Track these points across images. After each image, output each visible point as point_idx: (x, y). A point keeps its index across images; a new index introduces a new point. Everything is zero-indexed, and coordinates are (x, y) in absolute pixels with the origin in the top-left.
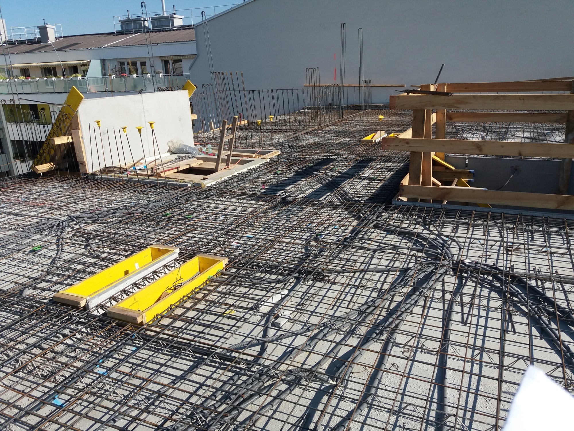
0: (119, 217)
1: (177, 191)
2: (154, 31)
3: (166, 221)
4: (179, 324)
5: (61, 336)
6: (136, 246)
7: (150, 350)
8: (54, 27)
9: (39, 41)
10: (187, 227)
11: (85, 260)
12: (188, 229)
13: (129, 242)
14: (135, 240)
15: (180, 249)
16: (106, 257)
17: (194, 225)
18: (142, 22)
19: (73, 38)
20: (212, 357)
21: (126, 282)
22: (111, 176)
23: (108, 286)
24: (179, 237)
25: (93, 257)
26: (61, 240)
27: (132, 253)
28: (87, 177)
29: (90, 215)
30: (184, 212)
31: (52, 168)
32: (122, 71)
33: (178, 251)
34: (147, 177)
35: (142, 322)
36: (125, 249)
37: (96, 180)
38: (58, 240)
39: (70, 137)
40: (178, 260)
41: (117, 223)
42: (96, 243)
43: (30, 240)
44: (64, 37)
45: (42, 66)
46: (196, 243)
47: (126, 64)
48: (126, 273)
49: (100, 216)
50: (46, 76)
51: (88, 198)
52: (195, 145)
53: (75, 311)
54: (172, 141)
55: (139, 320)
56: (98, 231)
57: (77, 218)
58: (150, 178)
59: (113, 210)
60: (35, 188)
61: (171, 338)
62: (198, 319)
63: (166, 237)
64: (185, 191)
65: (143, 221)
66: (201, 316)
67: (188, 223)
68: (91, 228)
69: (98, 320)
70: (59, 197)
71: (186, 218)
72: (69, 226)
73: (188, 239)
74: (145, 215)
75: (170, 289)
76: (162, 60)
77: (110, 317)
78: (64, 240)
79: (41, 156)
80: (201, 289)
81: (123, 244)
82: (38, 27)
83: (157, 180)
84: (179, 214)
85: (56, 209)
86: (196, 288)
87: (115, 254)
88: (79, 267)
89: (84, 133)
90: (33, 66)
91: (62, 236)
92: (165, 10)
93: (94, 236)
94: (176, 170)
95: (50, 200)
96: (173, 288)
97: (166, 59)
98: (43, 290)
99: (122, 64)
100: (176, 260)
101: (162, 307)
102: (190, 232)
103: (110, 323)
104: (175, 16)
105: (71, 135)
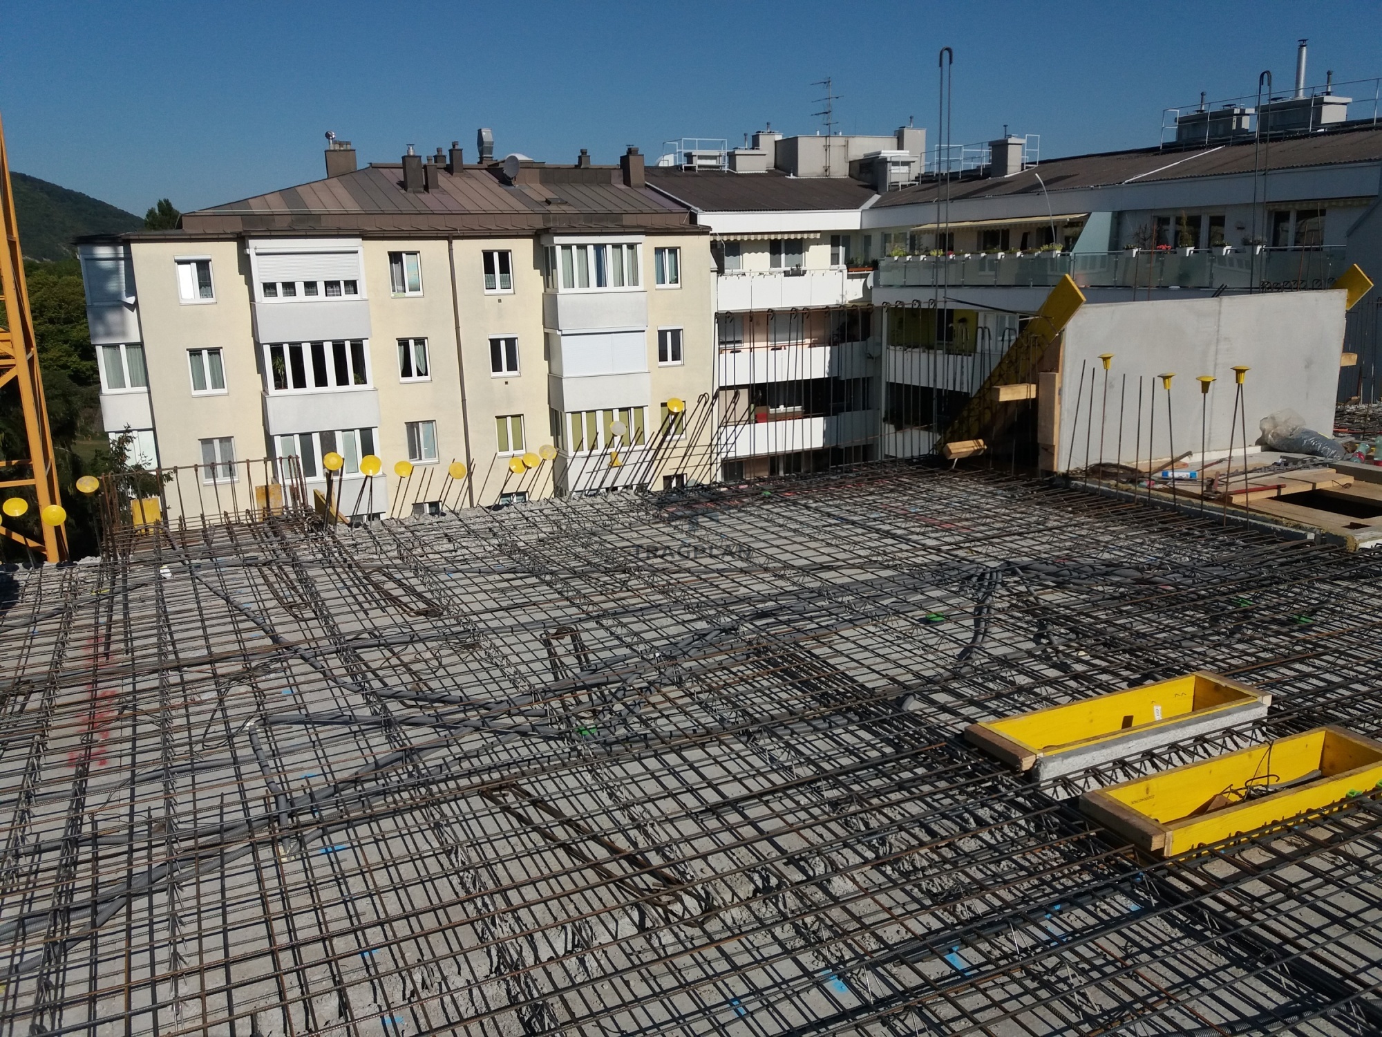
0: (1118, 585)
1: (1273, 547)
2: (1263, 139)
3: (1238, 619)
4: (1255, 887)
5: (972, 820)
6: (1157, 665)
7: (1173, 925)
8: (1024, 141)
9: (987, 172)
10: (1296, 644)
11: (1036, 668)
12: (1298, 652)
13: (1140, 649)
14: (1155, 649)
15: (1274, 698)
16: (1085, 672)
17: (1316, 645)
18: (1235, 119)
19: (1060, 164)
20: (1347, 1005)
21: (1131, 744)
22: (1108, 485)
23: (1088, 740)
24: (1270, 665)
25: (1054, 666)
26: (985, 610)
27: (1146, 677)
28: (1051, 481)
29: (1052, 568)
30: (1287, 604)
31: (979, 450)
32: (1160, 239)
33: (1267, 701)
34: (1199, 502)
35: (1162, 849)
36: (1129, 664)
37: (1072, 490)
38: (979, 610)
39: (1034, 387)
40: (1264, 725)
41: (1114, 598)
42: (1060, 635)
43: (920, 597)
44: (1040, 162)
45: (981, 227)
46: (1319, 692)
47: (1172, 221)
48: (1127, 722)
49: (1075, 574)
50: (985, 249)
51: (1050, 529)
52: (1335, 433)
53: (1008, 775)
54: (1273, 418)
55: (1156, 844)
56: (1067, 608)
57: (1025, 568)
58: (1205, 503)
59: (1107, 566)
60: (939, 489)
61: (1231, 914)
62: (1309, 892)
63: (1234, 657)
64: (1295, 551)
65: (1179, 606)
66: (1319, 887)
67: (1300, 635)
68: (1052, 597)
69: (1056, 812)
70: (987, 517)
71: (1293, 621)
72: (1004, 584)
73: (1295, 678)
74: (1183, 593)
75: (1235, 792)
76: (1270, 213)
77: (1088, 816)
78: (993, 611)
79: (961, 423)
80: (1325, 818)
81: (1125, 651)
82: (991, 144)
83: (1224, 511)
84: (1274, 607)
85: (979, 540)
86: (1310, 812)
87: (1104, 671)
88: (1022, 680)
89: (1067, 380)
90: (963, 228)
91: (988, 602)
92: (1302, 86)
93: (1058, 618)
94: (1274, 493)
95: (967, 520)
96: (1243, 793)
97: (1283, 208)
98: (944, 708)
99: (1163, 221)
100: (1257, 723)
101: (1213, 830)
102: (1301, 661)
103: (1083, 827)
104: (1327, 99)
105: (1036, 382)
